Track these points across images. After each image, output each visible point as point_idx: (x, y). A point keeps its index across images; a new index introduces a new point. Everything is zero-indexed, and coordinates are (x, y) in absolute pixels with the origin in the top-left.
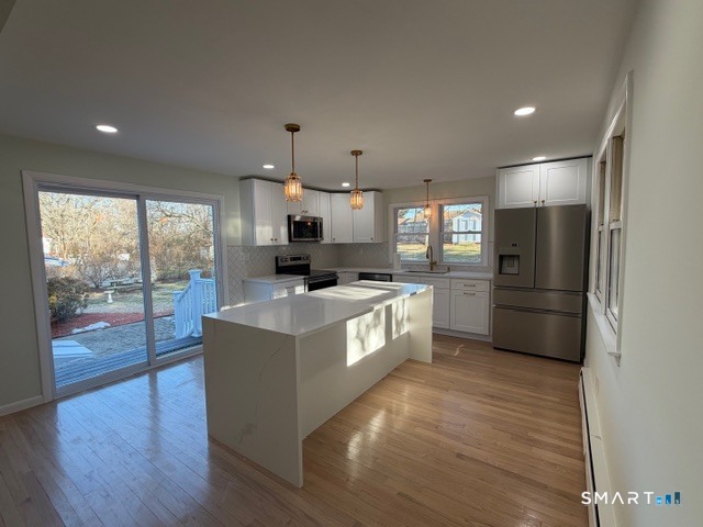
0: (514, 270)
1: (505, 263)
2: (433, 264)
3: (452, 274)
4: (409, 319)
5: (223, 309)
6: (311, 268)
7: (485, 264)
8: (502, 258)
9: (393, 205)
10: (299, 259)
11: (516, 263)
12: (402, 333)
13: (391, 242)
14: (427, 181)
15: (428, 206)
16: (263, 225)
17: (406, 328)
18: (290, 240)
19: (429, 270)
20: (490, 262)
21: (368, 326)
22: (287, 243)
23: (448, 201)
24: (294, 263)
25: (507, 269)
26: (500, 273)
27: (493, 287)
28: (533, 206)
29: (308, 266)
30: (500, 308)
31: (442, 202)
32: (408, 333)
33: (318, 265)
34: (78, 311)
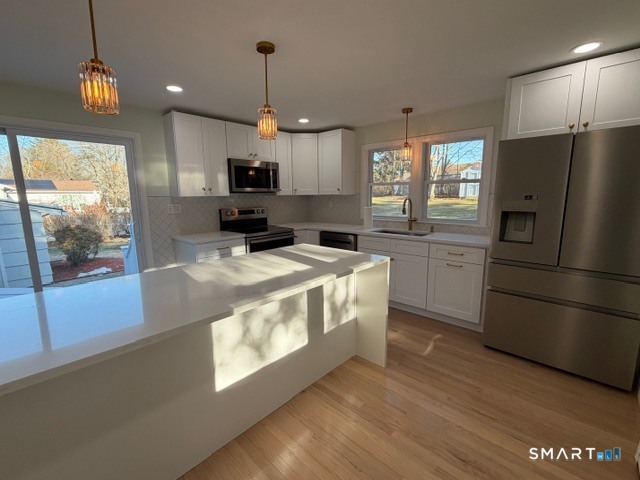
0: (525, 235)
1: (511, 223)
2: (412, 221)
3: (436, 237)
4: (357, 301)
5: (146, 271)
6: (269, 224)
7: (483, 224)
8: (505, 216)
9: (368, 147)
10: (252, 212)
11: (529, 224)
12: (344, 320)
13: (364, 193)
14: (408, 111)
15: (406, 145)
16: (191, 170)
17: (352, 314)
18: (231, 191)
19: (407, 230)
20: (489, 222)
21: (267, 321)
22: (227, 193)
23: (436, 138)
24: (243, 217)
25: (513, 234)
26: (502, 239)
27: (489, 260)
28: (568, 131)
29: (264, 221)
30: (496, 292)
31: (427, 140)
32: (356, 320)
33: (277, 219)
34: (91, 256)
